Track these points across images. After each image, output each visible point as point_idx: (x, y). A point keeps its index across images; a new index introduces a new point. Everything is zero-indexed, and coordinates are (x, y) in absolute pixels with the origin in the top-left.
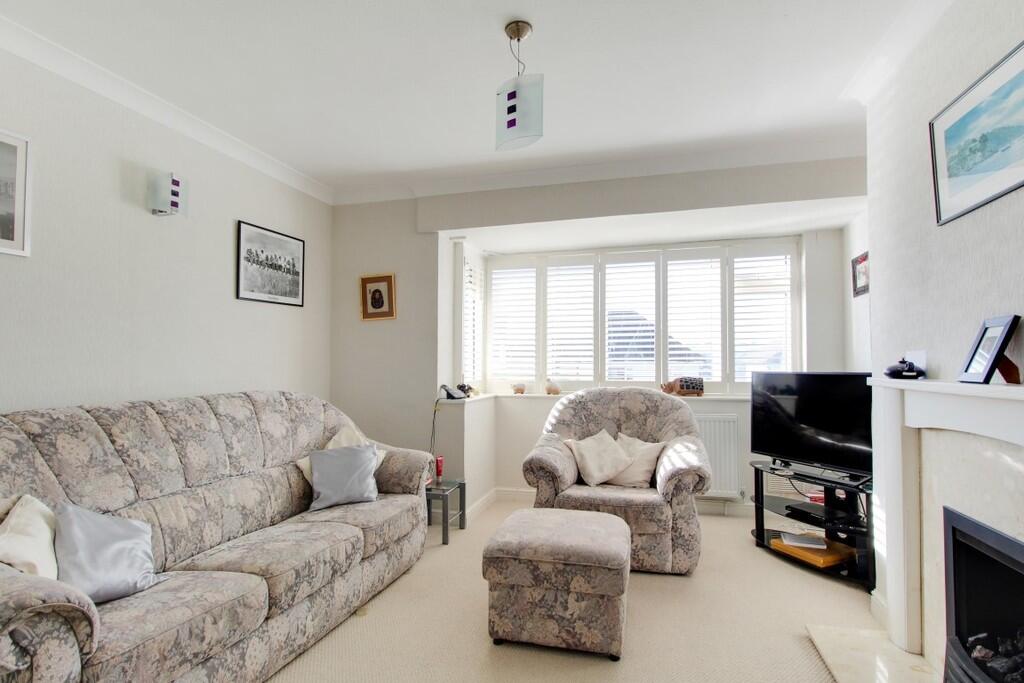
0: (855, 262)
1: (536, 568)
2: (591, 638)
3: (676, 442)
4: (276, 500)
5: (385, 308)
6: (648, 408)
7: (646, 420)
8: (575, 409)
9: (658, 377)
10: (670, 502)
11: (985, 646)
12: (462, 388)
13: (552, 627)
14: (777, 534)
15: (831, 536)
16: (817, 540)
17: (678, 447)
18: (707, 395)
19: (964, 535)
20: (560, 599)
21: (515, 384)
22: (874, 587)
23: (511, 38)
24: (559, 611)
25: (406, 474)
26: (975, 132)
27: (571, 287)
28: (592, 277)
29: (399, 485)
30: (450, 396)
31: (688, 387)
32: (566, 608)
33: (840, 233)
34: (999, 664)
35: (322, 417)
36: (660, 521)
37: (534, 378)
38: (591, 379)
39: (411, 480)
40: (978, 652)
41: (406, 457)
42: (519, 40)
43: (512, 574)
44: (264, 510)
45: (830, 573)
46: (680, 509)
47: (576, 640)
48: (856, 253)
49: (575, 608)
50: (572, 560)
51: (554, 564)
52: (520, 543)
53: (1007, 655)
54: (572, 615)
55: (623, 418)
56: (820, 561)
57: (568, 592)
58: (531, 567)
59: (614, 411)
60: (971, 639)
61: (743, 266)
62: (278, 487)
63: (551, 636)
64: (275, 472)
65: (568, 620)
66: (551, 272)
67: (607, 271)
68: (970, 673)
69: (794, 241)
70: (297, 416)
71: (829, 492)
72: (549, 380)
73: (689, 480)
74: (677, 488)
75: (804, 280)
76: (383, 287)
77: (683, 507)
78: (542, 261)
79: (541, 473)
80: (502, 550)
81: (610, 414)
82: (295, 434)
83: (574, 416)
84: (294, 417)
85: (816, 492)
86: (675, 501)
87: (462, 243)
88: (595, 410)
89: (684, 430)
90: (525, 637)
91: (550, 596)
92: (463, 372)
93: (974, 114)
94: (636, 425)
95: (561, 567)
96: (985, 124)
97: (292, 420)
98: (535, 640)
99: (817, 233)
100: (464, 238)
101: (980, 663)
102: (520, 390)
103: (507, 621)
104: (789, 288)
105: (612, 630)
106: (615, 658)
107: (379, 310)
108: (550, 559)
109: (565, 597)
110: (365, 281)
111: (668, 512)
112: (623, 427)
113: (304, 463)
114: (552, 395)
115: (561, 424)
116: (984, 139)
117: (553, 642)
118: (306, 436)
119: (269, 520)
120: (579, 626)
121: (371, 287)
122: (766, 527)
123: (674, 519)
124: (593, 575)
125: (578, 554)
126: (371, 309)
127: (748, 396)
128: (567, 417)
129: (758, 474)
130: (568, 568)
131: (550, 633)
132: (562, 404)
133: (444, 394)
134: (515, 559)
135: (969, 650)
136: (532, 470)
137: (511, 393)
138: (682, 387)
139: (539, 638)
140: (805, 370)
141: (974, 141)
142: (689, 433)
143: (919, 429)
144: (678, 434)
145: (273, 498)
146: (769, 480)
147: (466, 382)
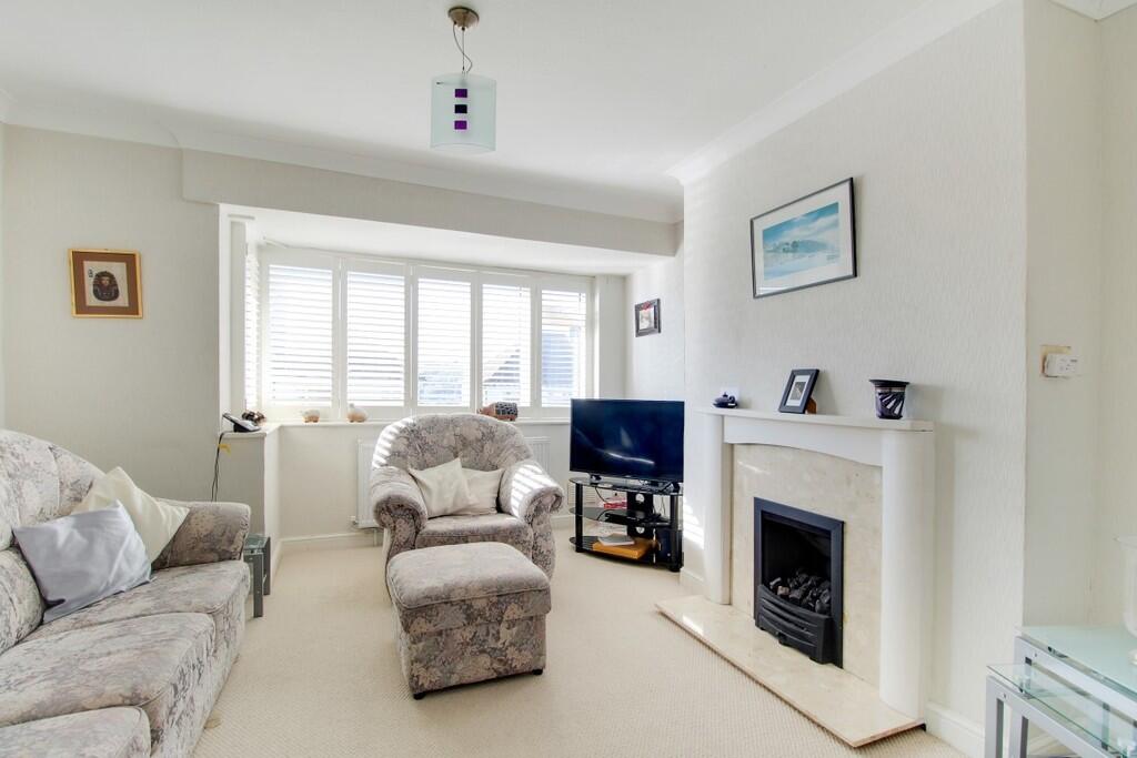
0: (638, 308)
1: (470, 606)
2: (519, 660)
3: (519, 466)
4: (20, 603)
5: (123, 300)
6: (483, 435)
7: (483, 447)
8: (408, 439)
9: (472, 402)
10: (531, 523)
11: (784, 586)
12: (249, 416)
13: (485, 660)
14: (594, 539)
15: (632, 533)
16: (621, 538)
17: (521, 470)
18: (520, 419)
19: (771, 515)
20: (492, 631)
21: (307, 410)
22: (682, 565)
23: (455, 23)
24: (491, 643)
25: (223, 535)
26: (790, 236)
27: (374, 300)
28: (403, 290)
29: (212, 550)
30: (238, 428)
31: (504, 412)
32: (498, 639)
33: (623, 280)
34: (796, 594)
35: (54, 467)
36: (525, 542)
37: (329, 403)
38: (402, 404)
39: (231, 542)
40: (781, 590)
41: (216, 513)
42: (463, 29)
43: (443, 619)
44: (7, 621)
45: (644, 562)
46: (539, 529)
47: (507, 667)
48: (639, 300)
49: (506, 634)
50: (505, 590)
51: (488, 598)
52: (446, 585)
53: (796, 588)
54: (504, 643)
55: (460, 446)
56: (635, 554)
57: (500, 622)
58: (465, 607)
59: (449, 439)
60: (772, 583)
61: (550, 298)
62: (19, 582)
63: (482, 670)
65: (500, 649)
66: (352, 277)
67: (420, 285)
68: (782, 604)
69: (589, 282)
70: (16, 469)
71: (631, 496)
72: (352, 406)
73: (548, 501)
74: (538, 510)
75: (597, 317)
76: (118, 270)
77: (542, 526)
78: (342, 263)
79: (399, 512)
80: (427, 597)
81: (445, 442)
82: (20, 496)
83: (408, 446)
84: (12, 471)
85: (623, 497)
86: (535, 521)
87: (243, 225)
88: (430, 438)
89: (522, 455)
90: (454, 680)
91: (481, 632)
92: (247, 397)
93: (788, 224)
94: (473, 452)
95: (495, 599)
96: (795, 234)
97: (10, 475)
98: (464, 682)
99: (608, 277)
100: (252, 218)
101: (784, 597)
102: (313, 418)
103: (434, 670)
104: (584, 323)
105: (539, 650)
106: (539, 672)
107: (107, 304)
108: (482, 594)
109: (497, 628)
110: (79, 258)
111: (531, 531)
112: (461, 454)
114: (355, 423)
115: (396, 457)
116: (795, 245)
117: (484, 675)
119: (15, 634)
120: (511, 653)
121: (94, 268)
122: (584, 534)
123: (536, 539)
124: (525, 599)
125: (509, 583)
126: (92, 300)
127: (568, 419)
128: (402, 448)
129: (579, 488)
130: (502, 599)
131: (483, 666)
132: (391, 433)
133: (230, 426)
134: (446, 603)
135: (775, 590)
136: (388, 509)
137: (301, 421)
138: (498, 412)
139: (470, 677)
140: (597, 397)
141: (787, 244)
142: (528, 457)
143: (732, 445)
144: (518, 459)
145: (15, 600)
146: (588, 492)
147: (251, 407)
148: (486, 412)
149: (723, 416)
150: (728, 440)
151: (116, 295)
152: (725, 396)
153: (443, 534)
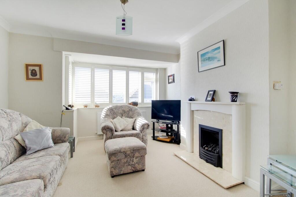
0: (169, 76)
1: (126, 153)
2: (139, 167)
3: (139, 118)
4: (11, 153)
5: (38, 76)
6: (129, 110)
7: (129, 113)
8: (110, 111)
9: (126, 102)
10: (141, 132)
11: (207, 147)
12: (70, 106)
13: (130, 167)
14: (158, 137)
15: (167, 135)
16: (165, 136)
17: (139, 119)
18: (139, 106)
19: (203, 128)
20: (132, 160)
21: (85, 104)
22: (180, 143)
23: (122, 3)
24: (131, 163)
25: (63, 136)
26: (207, 56)
27: (102, 76)
28: (109, 73)
29: (60, 140)
30: (67, 109)
31: (134, 104)
32: (133, 162)
33: (165, 70)
34: (210, 149)
35: (20, 119)
36: (140, 137)
37: (90, 102)
38: (108, 102)
39: (65, 137)
40: (206, 148)
41: (61, 130)
42: (124, 4)
43: (119, 156)
44: (8, 158)
45: (170, 142)
46: (144, 134)
47: (135, 169)
48: (169, 74)
49: (135, 160)
50: (135, 149)
51: (130, 151)
52: (119, 148)
53: (210, 147)
54: (135, 163)
55: (123, 113)
56: (168, 140)
57: (133, 157)
58: (124, 153)
59: (120, 111)
60: (204, 147)
61: (146, 75)
62: (11, 148)
63: (129, 170)
64: (8, 142)
65: (134, 164)
66: (96, 70)
67: (113, 72)
68: (206, 152)
69: (156, 70)
70: (11, 119)
71: (167, 125)
72: (96, 103)
73: (146, 126)
74: (143, 129)
75: (158, 79)
76: (37, 69)
77: (144, 133)
78: (93, 66)
79: (108, 130)
80: (115, 151)
82: (12, 126)
83: (110, 113)
84: (10, 120)
85: (165, 125)
86: (143, 132)
87: (68, 57)
88: (115, 111)
89: (139, 115)
90: (122, 173)
91: (129, 160)
92: (69, 101)
93: (207, 53)
94: (127, 114)
95: (132, 151)
96: (209, 55)
97: (9, 121)
98: (124, 173)
99: (161, 69)
100: (71, 55)
101: (207, 150)
102: (86, 106)
103: (117, 170)
104: (155, 81)
105: (144, 164)
106: (143, 170)
107: (34, 77)
108: (129, 150)
109: (133, 159)
110: (27, 66)
111: (141, 134)
112: (123, 115)
113: (18, 138)
114: (97, 107)
115: (107, 115)
116: (209, 58)
117: (130, 171)
118: (16, 127)
119: (10, 161)
120: (137, 165)
121: (31, 68)
122: (155, 135)
123: (143, 136)
124: (140, 151)
125: (136, 147)
126: (30, 77)
127: (151, 106)
128: (108, 113)
129: (154, 123)
130: (134, 151)
131: (129, 169)
132: (106, 110)
133: (65, 108)
134: (120, 152)
135: (204, 148)
136: (105, 129)
137: (83, 107)
138: (133, 104)
139: (126, 172)
140: (158, 99)
141: (207, 58)
142: (141, 115)
143: (193, 111)
144: (138, 116)
145: (10, 152)
146: (156, 124)
147: (70, 104)
148: (130, 104)
149: (191, 103)
150: (192, 109)
151: (36, 75)
152: (191, 98)
153: (119, 135)
